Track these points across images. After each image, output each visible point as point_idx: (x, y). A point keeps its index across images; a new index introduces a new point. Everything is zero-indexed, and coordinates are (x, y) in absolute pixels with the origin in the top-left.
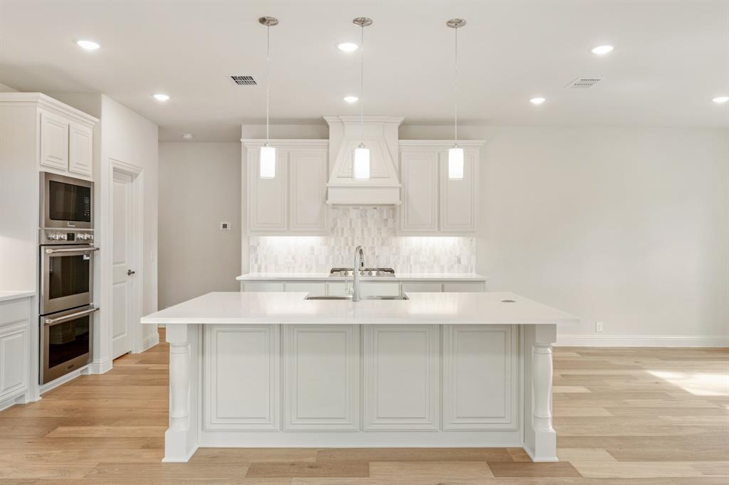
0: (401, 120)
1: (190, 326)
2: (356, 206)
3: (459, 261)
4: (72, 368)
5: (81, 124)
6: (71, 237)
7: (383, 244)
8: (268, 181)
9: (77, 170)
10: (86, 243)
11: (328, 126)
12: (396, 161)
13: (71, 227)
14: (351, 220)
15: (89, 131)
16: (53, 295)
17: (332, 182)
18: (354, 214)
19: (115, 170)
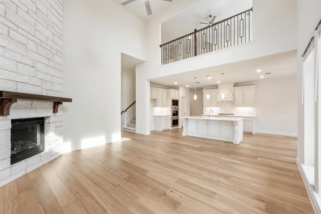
0: (234, 83)
1: (185, 119)
2: (226, 101)
3: (251, 113)
4: (175, 126)
5: (177, 91)
6: (175, 108)
7: (232, 109)
8: (208, 99)
9: (176, 98)
10: (178, 109)
11: (218, 86)
12: (233, 91)
13: (175, 106)
14: (225, 104)
15: (178, 92)
16: (173, 116)
17: (218, 97)
18: (225, 103)
19: (182, 97)
